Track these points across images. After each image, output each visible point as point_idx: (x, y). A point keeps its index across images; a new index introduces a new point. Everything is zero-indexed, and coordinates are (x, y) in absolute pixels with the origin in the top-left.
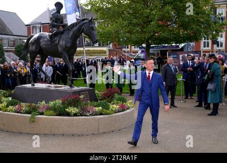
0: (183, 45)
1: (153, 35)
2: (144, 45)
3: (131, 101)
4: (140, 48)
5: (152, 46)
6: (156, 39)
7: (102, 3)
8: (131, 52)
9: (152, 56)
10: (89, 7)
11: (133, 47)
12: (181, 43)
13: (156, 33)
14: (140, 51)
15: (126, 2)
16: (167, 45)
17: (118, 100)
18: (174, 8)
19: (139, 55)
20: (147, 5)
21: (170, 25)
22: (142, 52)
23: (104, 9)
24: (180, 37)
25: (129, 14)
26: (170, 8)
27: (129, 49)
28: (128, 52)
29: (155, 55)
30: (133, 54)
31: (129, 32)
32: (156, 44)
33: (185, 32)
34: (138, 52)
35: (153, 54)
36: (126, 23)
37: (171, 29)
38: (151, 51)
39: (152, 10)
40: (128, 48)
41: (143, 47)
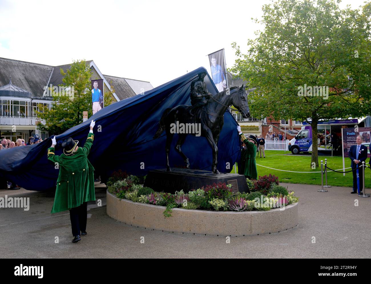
0: (363, 118)
1: (321, 107)
2: (309, 120)
3: (293, 193)
4: (304, 123)
5: (320, 120)
6: (326, 111)
7: (254, 66)
8: (291, 128)
9: (320, 134)
10: (238, 73)
11: (294, 122)
12: (360, 116)
13: (325, 103)
14: (303, 128)
15: (285, 65)
16: (340, 119)
17: (276, 191)
18: (351, 70)
19: (302, 133)
20: (313, 68)
21: (345, 92)
22: (307, 128)
23: (257, 75)
24: (360, 108)
25: (289, 79)
26: (344, 70)
27: (288, 125)
28: (287, 129)
29: (324, 132)
30: (295, 131)
31: (289, 103)
32: (326, 118)
33: (367, 102)
34: (300, 129)
35: (321, 131)
36: (285, 91)
37: (346, 98)
38: (319, 126)
39: (320, 74)
40: (287, 123)
41: (308, 122)
